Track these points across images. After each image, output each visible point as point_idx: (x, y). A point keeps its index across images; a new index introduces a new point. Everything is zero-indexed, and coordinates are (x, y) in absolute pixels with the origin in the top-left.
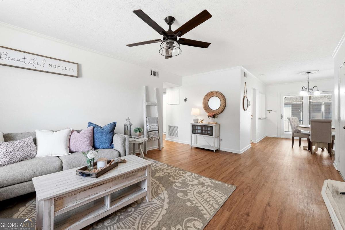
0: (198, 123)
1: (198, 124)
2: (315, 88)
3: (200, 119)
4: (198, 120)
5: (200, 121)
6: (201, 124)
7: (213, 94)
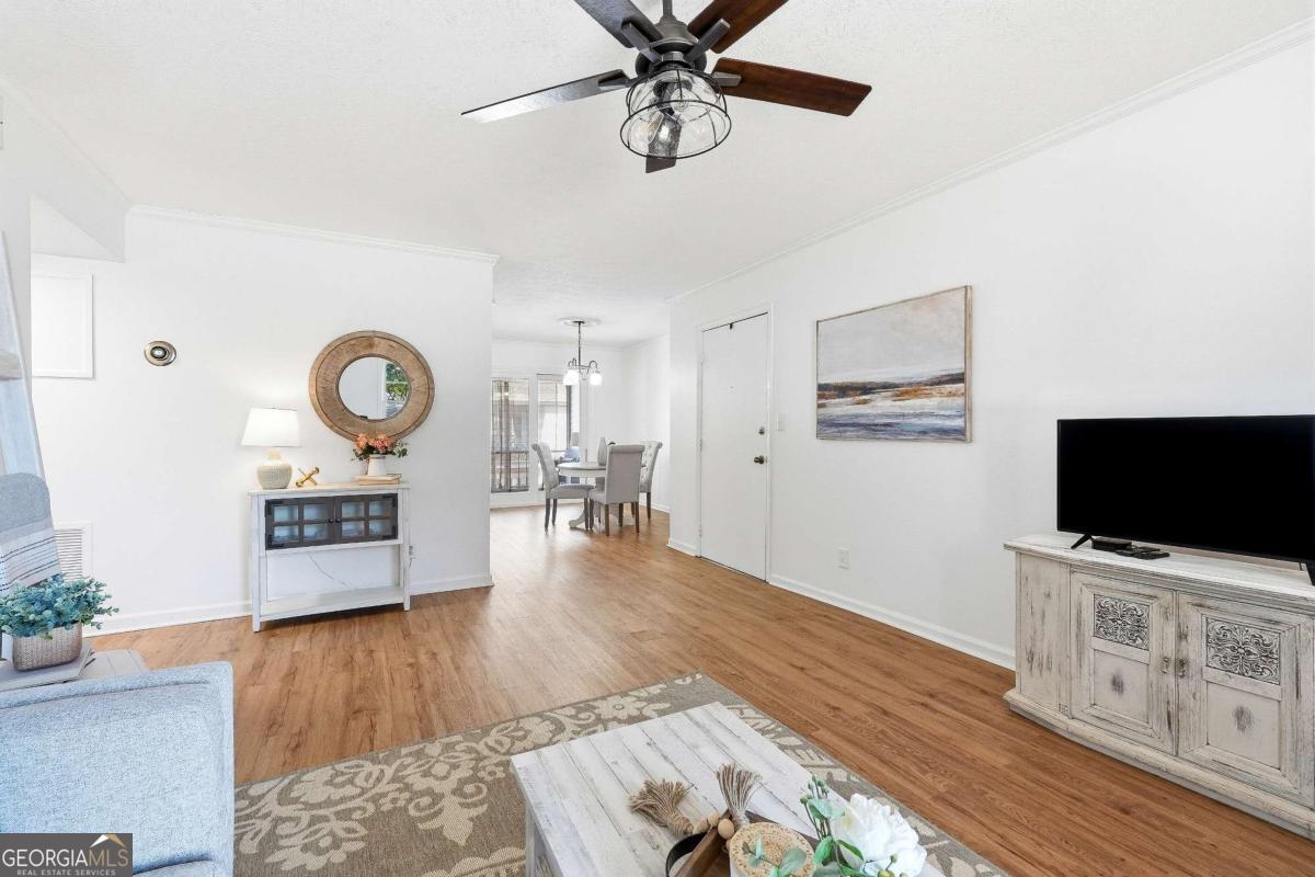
0: (292, 487)
1: (291, 491)
2: (593, 365)
3: (299, 466)
4: (286, 472)
5: (296, 477)
6: (309, 490)
7: (371, 346)
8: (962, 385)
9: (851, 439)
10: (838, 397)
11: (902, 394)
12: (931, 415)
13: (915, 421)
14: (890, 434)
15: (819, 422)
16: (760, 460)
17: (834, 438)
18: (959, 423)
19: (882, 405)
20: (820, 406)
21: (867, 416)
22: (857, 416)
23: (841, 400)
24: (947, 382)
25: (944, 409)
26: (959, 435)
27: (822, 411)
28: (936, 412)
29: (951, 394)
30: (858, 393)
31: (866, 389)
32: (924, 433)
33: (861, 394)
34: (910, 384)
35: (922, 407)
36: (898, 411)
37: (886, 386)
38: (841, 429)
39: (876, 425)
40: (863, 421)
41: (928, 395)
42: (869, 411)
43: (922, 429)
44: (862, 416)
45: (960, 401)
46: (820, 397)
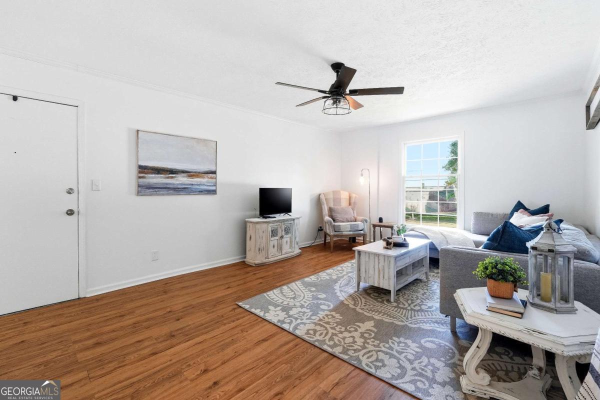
8: (215, 175)
9: (163, 195)
10: (155, 174)
11: (191, 176)
12: (204, 185)
13: (198, 187)
14: (187, 192)
15: (139, 186)
16: (70, 213)
17: (151, 195)
18: (214, 188)
19: (181, 180)
20: (140, 177)
21: (174, 184)
22: (167, 184)
23: (157, 175)
24: (210, 173)
25: (209, 183)
26: (214, 192)
27: (141, 180)
28: (206, 184)
29: (211, 178)
30: (168, 173)
31: (172, 172)
32: (202, 192)
33: (170, 174)
34: (195, 172)
35: (200, 182)
36: (189, 182)
37: (183, 172)
38: (156, 190)
39: (179, 188)
40: (171, 186)
41: (203, 178)
42: (175, 182)
43: (201, 190)
44: (170, 184)
45: (214, 180)
46: (140, 172)
